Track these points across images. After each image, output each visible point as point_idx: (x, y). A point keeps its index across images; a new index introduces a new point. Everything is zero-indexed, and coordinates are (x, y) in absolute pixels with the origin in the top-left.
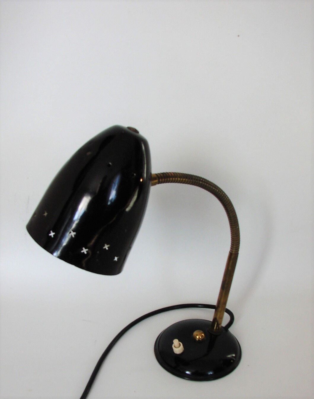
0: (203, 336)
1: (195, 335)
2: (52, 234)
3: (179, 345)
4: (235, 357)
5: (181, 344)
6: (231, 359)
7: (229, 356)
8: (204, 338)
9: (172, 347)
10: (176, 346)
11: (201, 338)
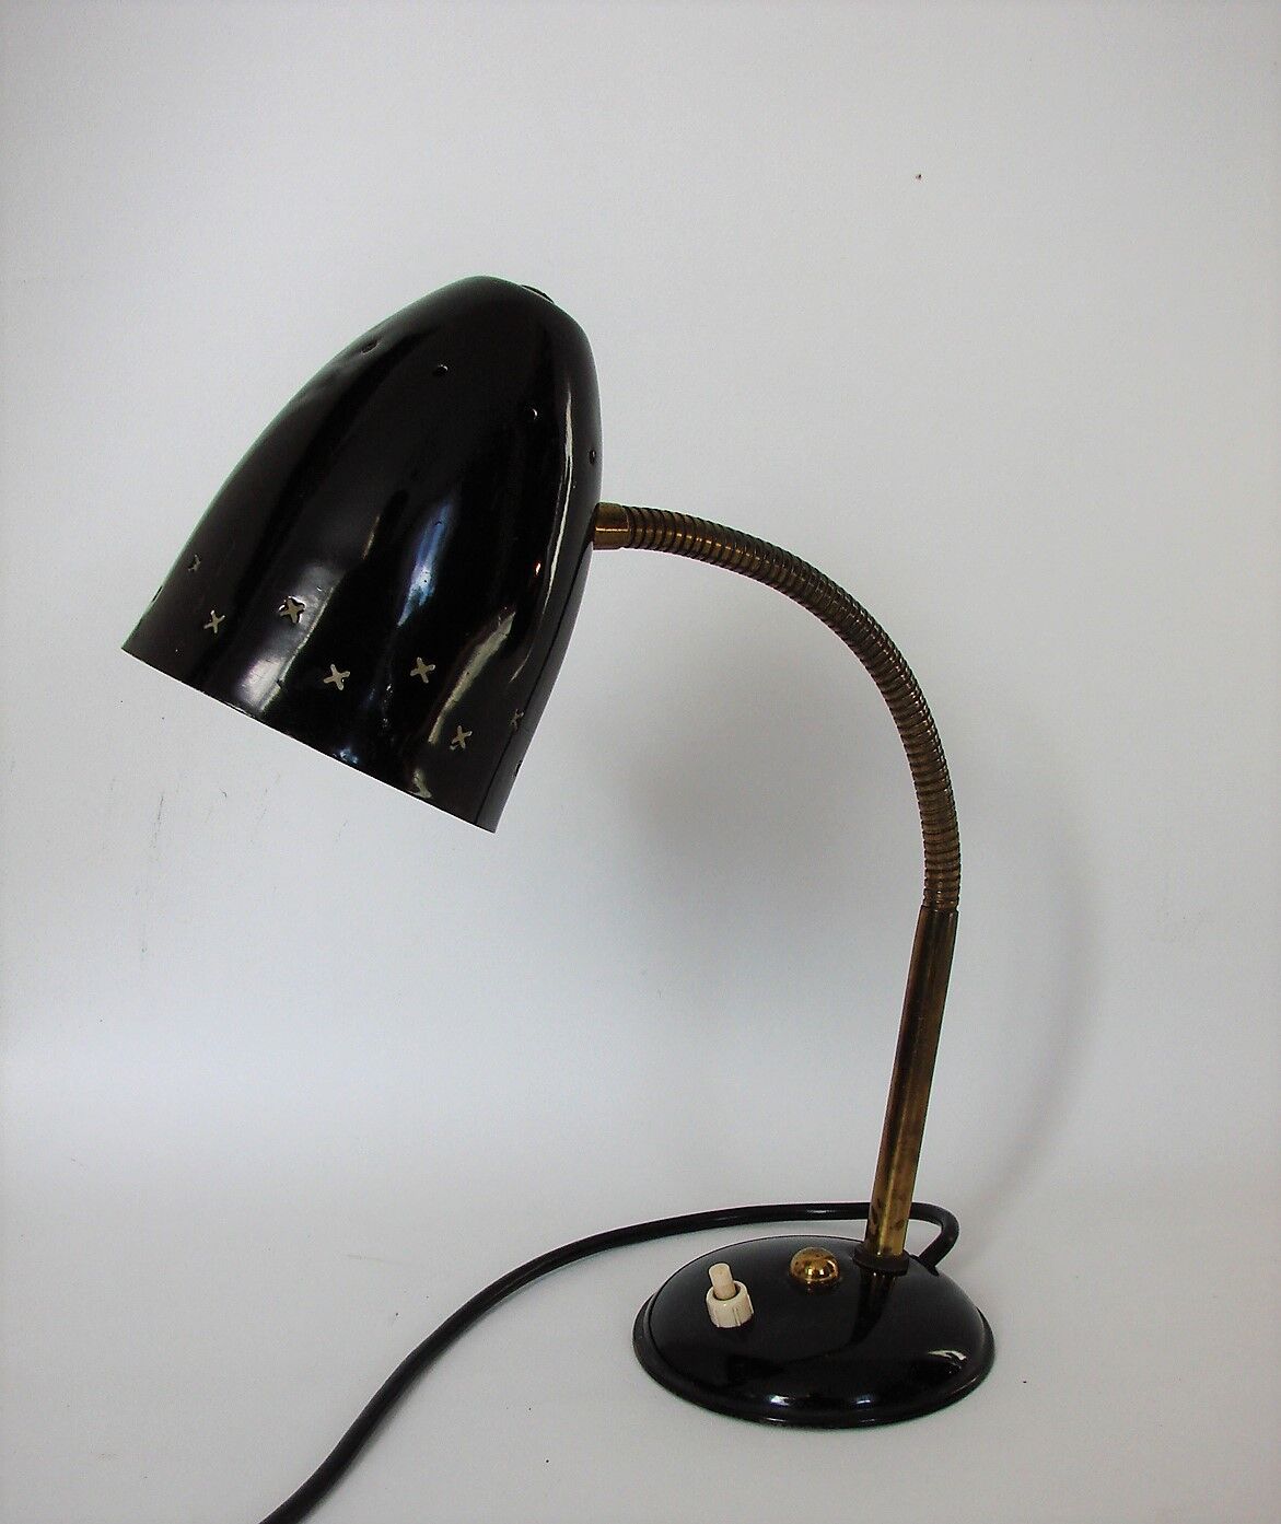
0: (830, 1266)
1: (801, 1266)
2: (214, 622)
3: (734, 1290)
5: (743, 1288)
8: (835, 1277)
9: (705, 1302)
10: (721, 1294)
11: (826, 1274)
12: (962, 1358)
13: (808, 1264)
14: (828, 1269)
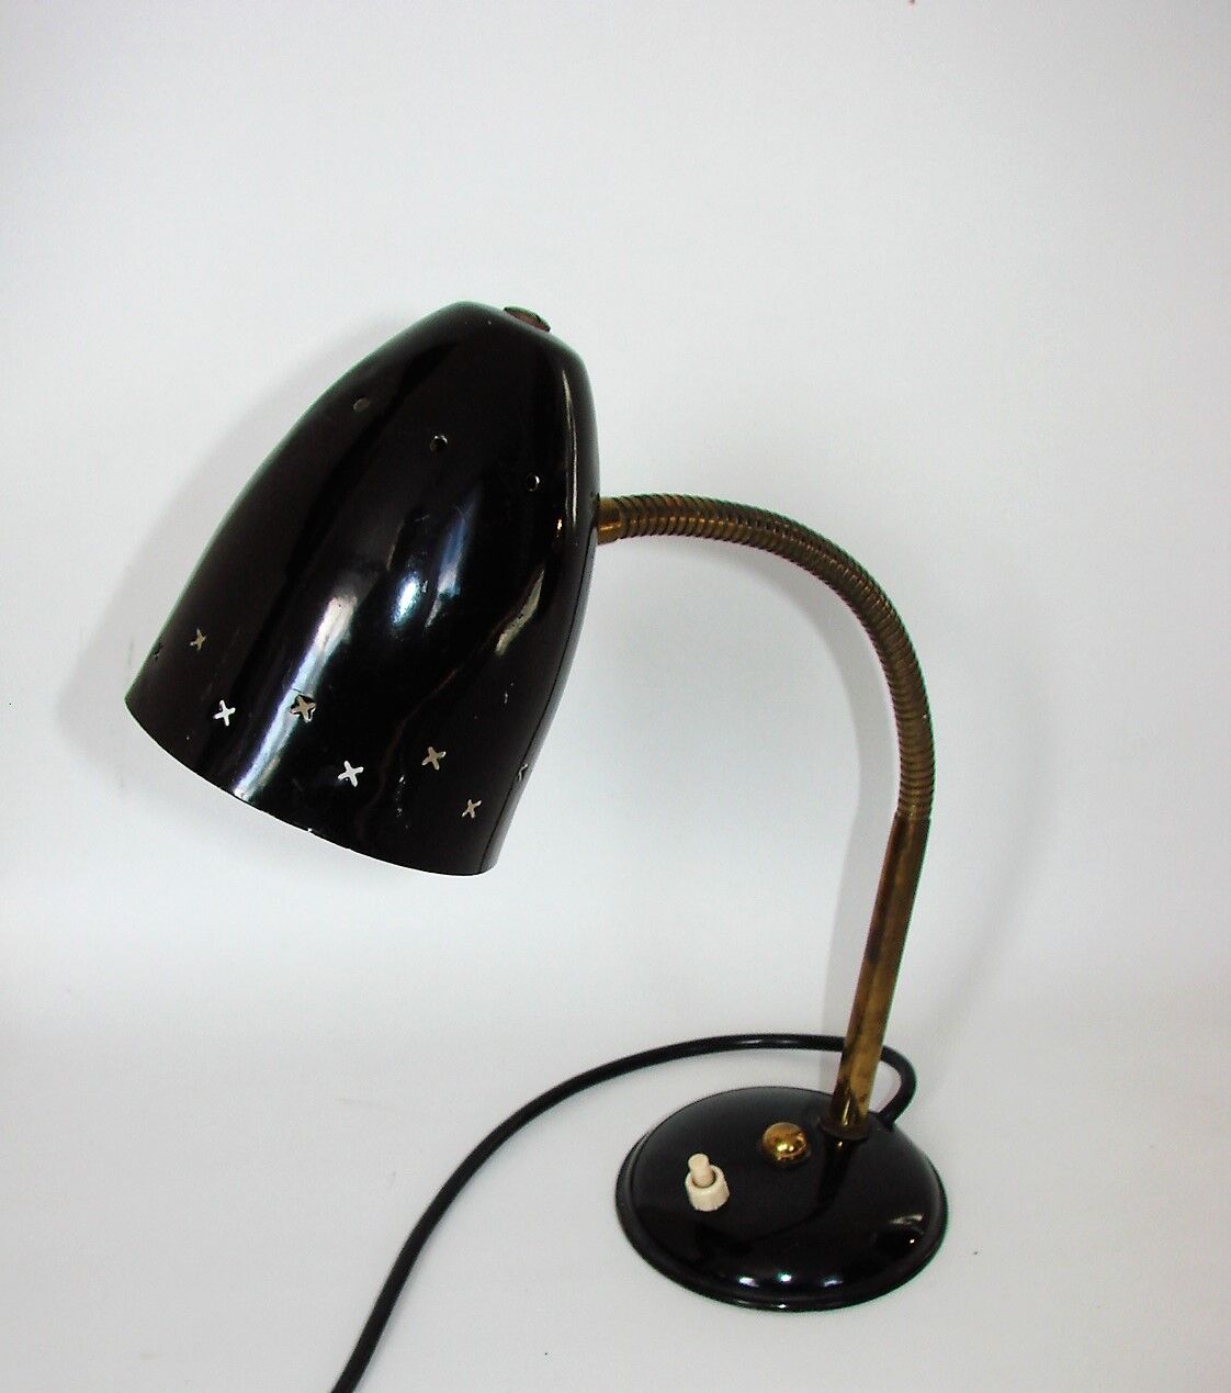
0: (799, 1142)
1: (772, 1143)
2: (225, 713)
3: (710, 1179)
4: (923, 1224)
5: (718, 1171)
6: (907, 1232)
7: (899, 1221)
8: (803, 1153)
9: (684, 1185)
10: (699, 1181)
11: (795, 1150)
12: (919, 1218)
13: (779, 1141)
14: (797, 1144)
